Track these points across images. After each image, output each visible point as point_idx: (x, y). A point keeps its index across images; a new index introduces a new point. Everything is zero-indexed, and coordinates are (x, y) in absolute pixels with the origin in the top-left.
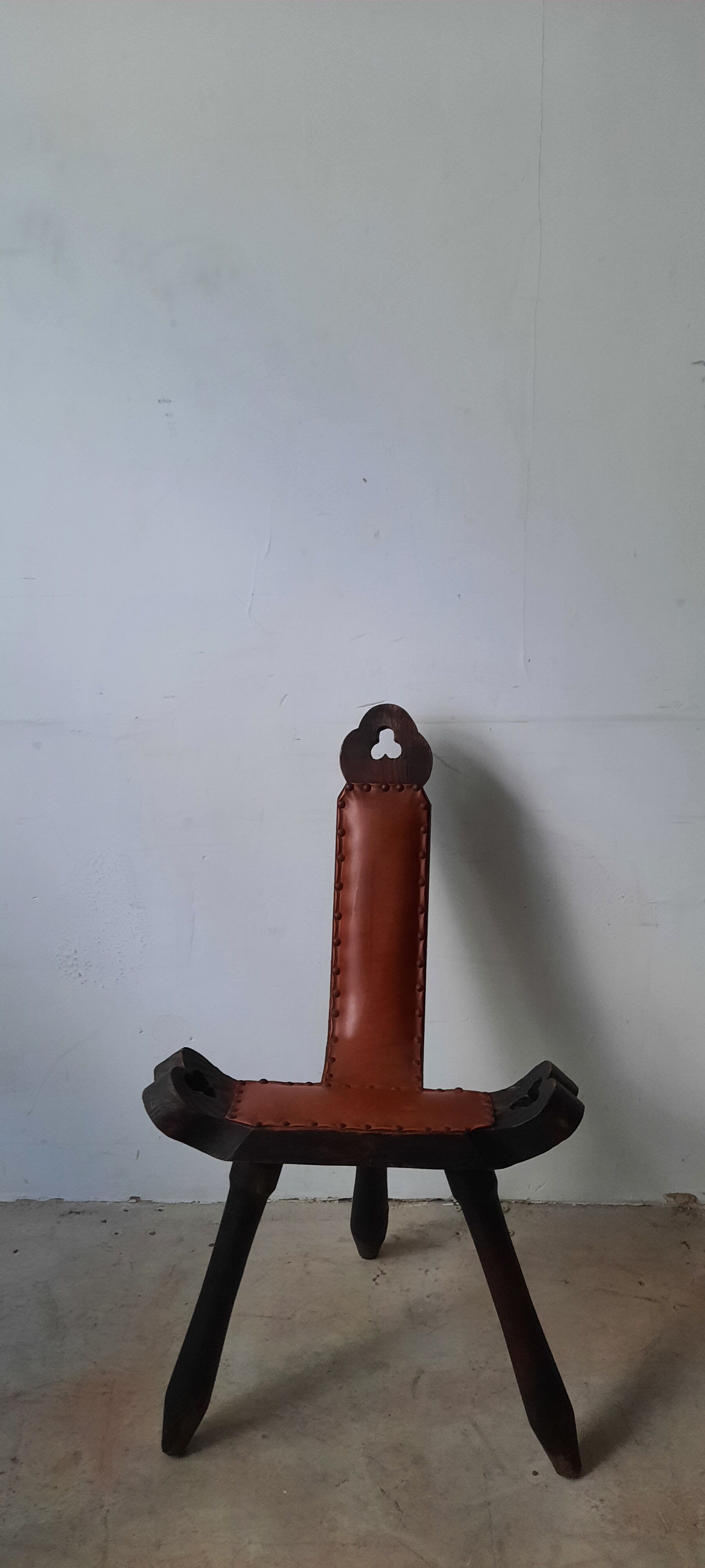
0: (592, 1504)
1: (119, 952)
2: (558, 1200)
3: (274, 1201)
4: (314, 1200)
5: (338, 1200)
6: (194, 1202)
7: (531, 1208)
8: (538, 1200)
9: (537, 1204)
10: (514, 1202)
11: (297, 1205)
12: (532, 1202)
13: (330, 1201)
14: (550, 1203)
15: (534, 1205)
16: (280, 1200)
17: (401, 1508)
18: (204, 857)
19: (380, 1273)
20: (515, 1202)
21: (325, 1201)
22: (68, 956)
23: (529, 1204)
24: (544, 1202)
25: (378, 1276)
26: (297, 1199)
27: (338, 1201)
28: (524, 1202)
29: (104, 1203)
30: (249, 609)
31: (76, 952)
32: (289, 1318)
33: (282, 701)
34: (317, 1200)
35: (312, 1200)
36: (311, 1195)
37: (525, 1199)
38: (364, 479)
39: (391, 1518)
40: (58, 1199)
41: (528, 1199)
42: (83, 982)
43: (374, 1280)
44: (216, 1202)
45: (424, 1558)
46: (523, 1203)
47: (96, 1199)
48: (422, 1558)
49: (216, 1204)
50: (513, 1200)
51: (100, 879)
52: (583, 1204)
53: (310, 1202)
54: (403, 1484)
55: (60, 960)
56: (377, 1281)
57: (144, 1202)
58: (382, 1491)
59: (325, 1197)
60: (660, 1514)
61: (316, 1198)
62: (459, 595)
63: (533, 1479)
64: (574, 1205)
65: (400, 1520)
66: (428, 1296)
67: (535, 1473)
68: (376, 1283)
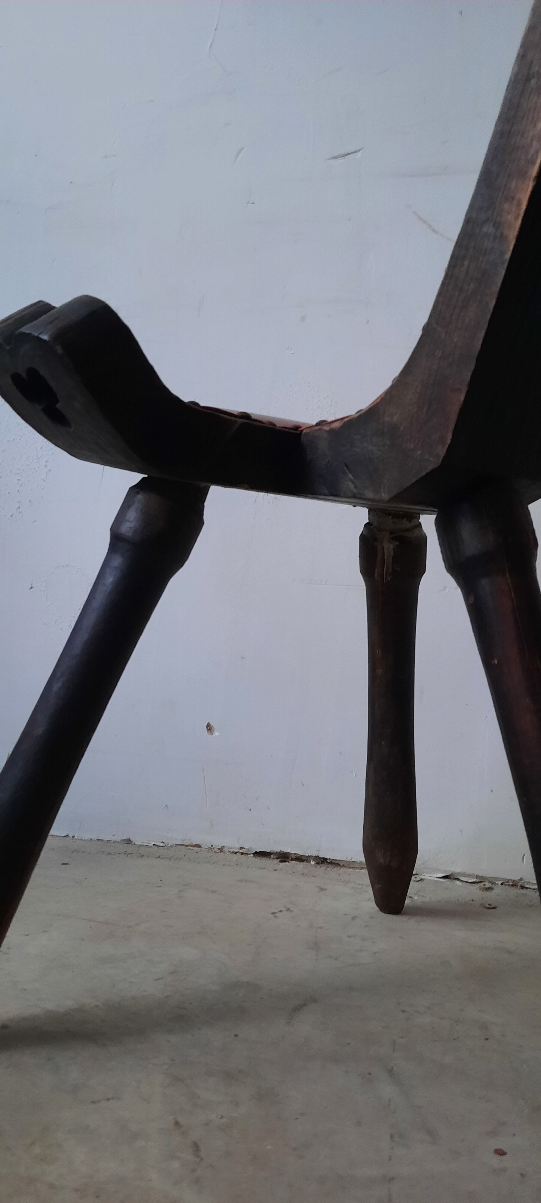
3: (169, 845)
4: (221, 850)
5: (253, 854)
6: (67, 836)
7: (524, 891)
10: (500, 883)
11: (197, 853)
12: (527, 886)
13: (242, 854)
15: (528, 890)
16: (176, 845)
17: (202, 1154)
19: (283, 909)
20: (502, 884)
21: (236, 853)
23: (523, 887)
25: (281, 911)
26: (198, 846)
27: (252, 855)
28: (514, 884)
30: (211, 47)
32: (129, 927)
33: (238, 154)
34: (225, 849)
35: (219, 849)
36: (218, 843)
37: (517, 878)
41: (521, 879)
44: (94, 837)
46: (512, 885)
49: (94, 841)
50: (497, 879)
53: (215, 852)
56: (276, 915)
58: (177, 1124)
59: (236, 847)
61: (224, 847)
65: (193, 1171)
66: (349, 936)
67: (500, 1152)
68: (275, 917)
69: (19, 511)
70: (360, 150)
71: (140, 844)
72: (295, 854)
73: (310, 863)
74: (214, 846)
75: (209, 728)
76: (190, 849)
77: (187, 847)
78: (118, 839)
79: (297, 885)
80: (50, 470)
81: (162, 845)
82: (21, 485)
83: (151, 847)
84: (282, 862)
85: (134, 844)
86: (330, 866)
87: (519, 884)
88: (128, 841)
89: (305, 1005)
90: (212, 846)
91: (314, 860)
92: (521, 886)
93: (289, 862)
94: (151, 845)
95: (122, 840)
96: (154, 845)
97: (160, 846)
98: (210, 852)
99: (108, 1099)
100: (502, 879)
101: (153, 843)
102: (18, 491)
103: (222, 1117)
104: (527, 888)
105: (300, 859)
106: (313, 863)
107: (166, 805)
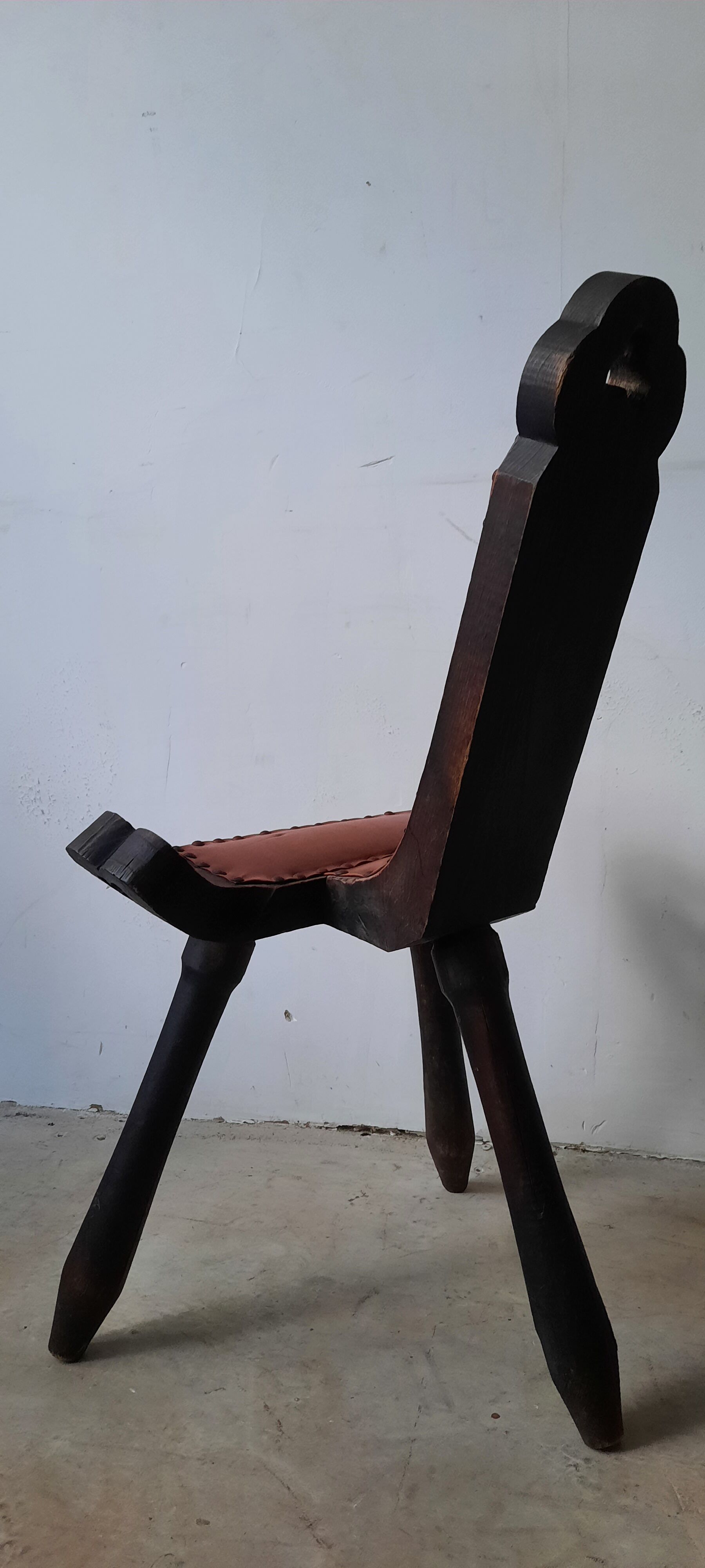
0: (570, 1463)
1: (86, 784)
2: (623, 1148)
4: (307, 1125)
5: (337, 1127)
7: (584, 1155)
8: (596, 1146)
9: (594, 1152)
10: (563, 1147)
11: (285, 1129)
12: (587, 1149)
13: (327, 1128)
14: (612, 1152)
15: (589, 1152)
16: (265, 1122)
17: (283, 1429)
18: (182, 664)
19: (360, 1194)
20: (565, 1148)
21: (321, 1128)
22: (30, 788)
23: (584, 1151)
24: (603, 1150)
25: (357, 1197)
26: (285, 1122)
27: (336, 1129)
28: (576, 1148)
29: (61, 1110)
30: (237, 352)
31: (39, 783)
32: (225, 1225)
33: (273, 462)
34: (311, 1125)
35: (305, 1124)
36: (303, 1119)
37: (578, 1143)
38: (368, 183)
39: (265, 1437)
40: (10, 1101)
41: (582, 1144)
42: (46, 821)
43: (351, 1200)
45: (292, 1488)
46: (575, 1149)
47: (52, 1104)
48: (289, 1488)
49: (189, 1121)
50: (561, 1144)
51: (67, 692)
52: (658, 1157)
53: (301, 1127)
54: (298, 1402)
55: (22, 792)
56: (352, 1202)
57: (106, 1112)
58: (266, 1406)
59: (321, 1122)
60: (675, 1488)
61: (309, 1122)
62: (481, 317)
63: (491, 1423)
64: (645, 1157)
65: (277, 1441)
66: (415, 1222)
67: (496, 1416)
68: (352, 1204)
69: (90, 814)
70: (391, 458)
71: (232, 1122)
72: (375, 1127)
73: (390, 1134)
74: (300, 1122)
75: (287, 1014)
76: (278, 1125)
77: (276, 1124)
78: (212, 1118)
79: (375, 1164)
80: (115, 775)
81: (253, 1122)
82: (89, 790)
83: (242, 1125)
84: (363, 1135)
85: (226, 1122)
86: (408, 1137)
87: (581, 1148)
88: (221, 1120)
89: (368, 1297)
90: (298, 1122)
91: (393, 1132)
92: (582, 1149)
93: (370, 1135)
94: (242, 1123)
95: (214, 1119)
96: (244, 1122)
97: (250, 1124)
98: (297, 1128)
99: (216, 1390)
100: (565, 1144)
101: (244, 1121)
102: (87, 795)
103: (298, 1399)
104: (588, 1151)
105: (380, 1131)
106: (392, 1134)
107: (253, 1087)
